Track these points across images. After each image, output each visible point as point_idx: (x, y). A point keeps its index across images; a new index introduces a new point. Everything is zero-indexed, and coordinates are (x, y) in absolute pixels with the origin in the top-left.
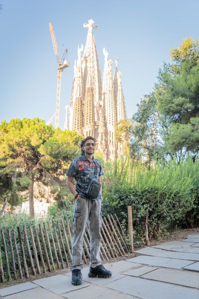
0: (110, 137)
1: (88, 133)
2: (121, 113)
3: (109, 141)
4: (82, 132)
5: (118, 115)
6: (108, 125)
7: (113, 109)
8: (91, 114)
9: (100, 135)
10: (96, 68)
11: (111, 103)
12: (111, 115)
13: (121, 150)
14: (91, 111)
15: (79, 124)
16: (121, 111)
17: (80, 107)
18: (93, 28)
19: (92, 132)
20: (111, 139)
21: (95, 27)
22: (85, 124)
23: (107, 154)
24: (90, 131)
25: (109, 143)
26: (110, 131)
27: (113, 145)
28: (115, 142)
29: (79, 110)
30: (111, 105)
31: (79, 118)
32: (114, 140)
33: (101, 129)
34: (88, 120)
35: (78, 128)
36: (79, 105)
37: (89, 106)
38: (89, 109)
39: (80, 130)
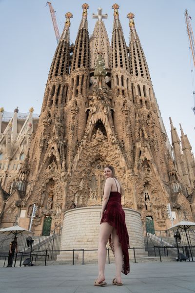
1: (75, 79)
4: (64, 81)
7: (122, 47)
11: (117, 42)
12: (118, 54)
14: (83, 53)
15: (59, 70)
19: (83, 79)
23: (112, 111)
24: (78, 77)
25: (115, 94)
26: (117, 76)
27: (123, 94)
28: (128, 90)
29: (62, 52)
30: (117, 44)
31: (61, 61)
32: (125, 87)
33: (98, 70)
34: (76, 63)
35: (56, 74)
36: (63, 48)
37: (79, 46)
38: (78, 50)
39: (59, 77)
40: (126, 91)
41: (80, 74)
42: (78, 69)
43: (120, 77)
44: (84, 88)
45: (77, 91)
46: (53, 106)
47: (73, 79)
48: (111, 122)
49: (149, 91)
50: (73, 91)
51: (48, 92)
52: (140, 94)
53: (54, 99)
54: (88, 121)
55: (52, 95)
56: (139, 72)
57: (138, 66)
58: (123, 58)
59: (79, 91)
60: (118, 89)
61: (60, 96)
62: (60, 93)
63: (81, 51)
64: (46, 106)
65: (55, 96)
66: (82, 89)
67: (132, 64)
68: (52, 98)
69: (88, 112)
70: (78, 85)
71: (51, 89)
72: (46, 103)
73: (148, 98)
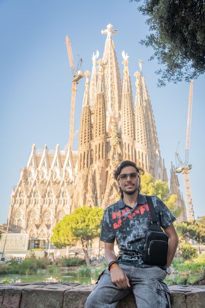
0: (126, 150)
1: (98, 146)
2: (139, 120)
3: (124, 154)
4: (90, 147)
5: (136, 122)
6: (123, 136)
7: (129, 115)
8: (101, 124)
9: (112, 148)
10: (115, 74)
11: (126, 109)
12: (126, 123)
13: (140, 165)
14: (101, 121)
15: (87, 137)
16: (139, 117)
17: (87, 117)
18: (112, 33)
19: (103, 146)
20: (127, 152)
21: (114, 32)
22: (94, 137)
24: (100, 144)
25: (124, 158)
26: (125, 143)
28: (132, 155)
29: (87, 120)
30: (126, 112)
31: (87, 130)
32: (130, 154)
33: (113, 141)
34: (98, 131)
35: (85, 142)
36: (87, 116)
37: (98, 114)
38: (98, 119)
39: (87, 144)
40: (130, 157)
41: (101, 142)
42: (99, 138)
43: (127, 145)
45: (99, 155)
47: (96, 146)
49: (146, 156)
50: (97, 155)
51: (81, 156)
52: (139, 158)
53: (86, 163)
54: (108, 181)
55: (84, 159)
56: (140, 140)
57: (140, 134)
58: (130, 127)
59: (101, 156)
60: (126, 154)
61: (89, 160)
62: (89, 157)
63: (100, 119)
64: (81, 167)
65: (86, 160)
66: (103, 154)
67: (136, 131)
68: (84, 161)
69: (107, 172)
70: (99, 151)
71: (83, 154)
72: (81, 165)
73: (144, 162)
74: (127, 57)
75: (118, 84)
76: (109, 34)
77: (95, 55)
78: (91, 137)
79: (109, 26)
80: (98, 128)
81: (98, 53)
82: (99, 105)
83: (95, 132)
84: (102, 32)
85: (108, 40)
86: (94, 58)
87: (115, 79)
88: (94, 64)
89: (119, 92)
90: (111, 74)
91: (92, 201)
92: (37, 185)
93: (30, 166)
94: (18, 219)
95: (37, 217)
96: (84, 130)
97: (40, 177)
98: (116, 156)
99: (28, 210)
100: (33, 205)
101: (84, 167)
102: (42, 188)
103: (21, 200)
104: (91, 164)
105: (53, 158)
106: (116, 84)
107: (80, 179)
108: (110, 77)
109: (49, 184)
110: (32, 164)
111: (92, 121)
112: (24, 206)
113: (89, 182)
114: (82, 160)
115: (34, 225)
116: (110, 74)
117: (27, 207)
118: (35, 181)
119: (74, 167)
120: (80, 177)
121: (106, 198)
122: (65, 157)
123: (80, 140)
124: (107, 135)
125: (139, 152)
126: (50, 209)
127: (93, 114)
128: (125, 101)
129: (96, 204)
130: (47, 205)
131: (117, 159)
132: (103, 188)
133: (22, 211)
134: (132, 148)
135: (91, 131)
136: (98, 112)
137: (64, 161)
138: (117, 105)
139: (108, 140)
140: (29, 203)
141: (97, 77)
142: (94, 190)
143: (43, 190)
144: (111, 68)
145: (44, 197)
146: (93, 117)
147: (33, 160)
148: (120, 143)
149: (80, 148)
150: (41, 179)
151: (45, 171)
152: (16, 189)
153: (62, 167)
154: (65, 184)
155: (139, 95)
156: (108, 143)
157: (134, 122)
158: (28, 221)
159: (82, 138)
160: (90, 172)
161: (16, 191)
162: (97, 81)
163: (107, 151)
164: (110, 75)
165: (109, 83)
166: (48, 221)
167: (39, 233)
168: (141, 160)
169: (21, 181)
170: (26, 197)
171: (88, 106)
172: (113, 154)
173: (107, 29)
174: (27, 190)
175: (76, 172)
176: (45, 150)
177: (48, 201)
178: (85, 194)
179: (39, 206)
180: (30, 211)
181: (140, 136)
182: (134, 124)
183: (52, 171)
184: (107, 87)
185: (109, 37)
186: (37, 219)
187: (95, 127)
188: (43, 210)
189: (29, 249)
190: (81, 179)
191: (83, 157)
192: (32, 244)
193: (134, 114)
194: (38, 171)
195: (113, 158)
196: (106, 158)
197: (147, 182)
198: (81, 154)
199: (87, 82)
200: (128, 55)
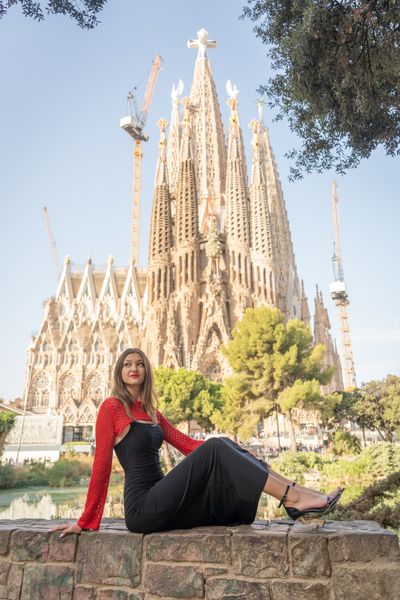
0: (234, 264)
1: (184, 259)
2: (258, 209)
3: (231, 273)
4: (170, 259)
5: (253, 214)
6: (230, 240)
7: (240, 201)
8: (189, 217)
9: (210, 262)
10: (214, 124)
11: (234, 190)
12: (235, 215)
13: (260, 292)
14: (190, 212)
15: (163, 242)
16: (258, 205)
17: (163, 206)
18: (208, 46)
19: (193, 257)
20: (236, 268)
21: (211, 44)
22: (177, 241)
23: (228, 304)
24: (187, 255)
25: (231, 279)
26: (233, 252)
27: (240, 282)
28: (246, 274)
29: (163, 210)
30: (234, 195)
31: (163, 228)
32: (243, 271)
33: (211, 249)
34: (183, 231)
35: (160, 251)
36: (163, 202)
37: (184, 200)
38: (184, 208)
39: (164, 255)
40: (243, 277)
41: (189, 250)
42: (186, 243)
43: (236, 255)
44: (195, 271)
45: (187, 275)
46: (161, 299)
47: (180, 258)
48: (227, 323)
49: (271, 276)
50: (183, 274)
51: (154, 277)
52: (259, 279)
53: (162, 288)
54: (203, 321)
55: (159, 282)
56: (260, 246)
57: (259, 235)
58: (241, 222)
59: (189, 276)
60: (234, 272)
61: (168, 283)
62: (168, 279)
63: (187, 209)
64: (153, 297)
65: (162, 284)
66: (192, 272)
67: (253, 230)
68: (159, 286)
69: (201, 305)
70: (187, 267)
71: (157, 274)
72: (153, 293)
73: (268, 286)
74: (236, 91)
75: (219, 142)
76: (202, 49)
77: (176, 88)
78: (171, 242)
79: (202, 33)
80: (183, 226)
81: (181, 84)
82: (184, 183)
83: (178, 233)
84: (189, 44)
85: (200, 59)
86: (174, 95)
87: (214, 135)
88: (175, 106)
89: (221, 158)
90: (207, 124)
91: (174, 357)
92: (75, 330)
93: (60, 294)
94: (43, 389)
95: (77, 386)
96: (158, 229)
97: (80, 315)
98: (217, 277)
99: (60, 374)
100: (68, 365)
101: (159, 297)
102: (83, 335)
103: (46, 356)
104: (171, 291)
105: (102, 280)
106: (215, 143)
107: (152, 318)
108: (204, 131)
109: (97, 328)
110: (64, 292)
111: (173, 213)
112: (52, 367)
113: (169, 323)
114: (156, 284)
115: (71, 400)
116: (204, 124)
117: (58, 368)
118: (72, 322)
119: (141, 297)
120: (152, 316)
121: (199, 351)
122: (124, 278)
123: (152, 247)
124: (200, 239)
125: (258, 268)
126: (100, 373)
127: (174, 199)
128: (232, 175)
129: (182, 363)
130: (95, 365)
131: (218, 281)
132: (195, 333)
133: (51, 376)
134: (246, 261)
135: (171, 231)
136: (184, 195)
137: (122, 286)
138: (217, 183)
139: (202, 246)
140: (62, 362)
141: (180, 130)
142: (178, 338)
143: (86, 339)
144: (206, 113)
145: (87, 350)
146: (173, 204)
147: (66, 285)
148: (224, 252)
149: (152, 262)
150: (82, 319)
151: (89, 304)
152: (37, 337)
153: (119, 296)
154: (126, 327)
155: (257, 164)
156: (201, 253)
157: (249, 214)
158: (60, 393)
159: (154, 244)
160: (171, 305)
161: (37, 340)
162: (180, 137)
163: (201, 267)
164: (204, 127)
165: (204, 142)
166: (97, 393)
167: (80, 414)
168: (261, 284)
169: (46, 322)
170: (55, 351)
171: (164, 185)
172: (212, 273)
173: (197, 38)
174: (57, 338)
175: (145, 305)
176: (88, 265)
177: (96, 358)
178: (162, 345)
179: (78, 367)
180: (64, 377)
181: (259, 240)
182: (249, 218)
183: (101, 305)
184: (199, 149)
185: (203, 55)
186: (76, 389)
187: (177, 225)
188: (87, 374)
189: (63, 442)
190: (155, 316)
191: (156, 278)
192: (70, 434)
193: (249, 200)
194: (76, 305)
195: (212, 280)
196: (198, 280)
197: (273, 323)
198: (153, 273)
199: (162, 140)
200: (237, 88)
